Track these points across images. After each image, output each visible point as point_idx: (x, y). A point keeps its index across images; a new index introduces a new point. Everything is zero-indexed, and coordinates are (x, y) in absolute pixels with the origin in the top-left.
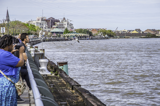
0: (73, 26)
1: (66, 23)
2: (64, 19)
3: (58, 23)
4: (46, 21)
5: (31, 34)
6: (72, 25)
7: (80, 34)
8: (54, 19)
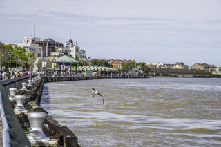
0: (86, 54)
1: (74, 48)
2: (71, 41)
3: (61, 49)
4: (40, 44)
5: (18, 66)
6: (84, 52)
7: (102, 68)
8: (53, 41)
